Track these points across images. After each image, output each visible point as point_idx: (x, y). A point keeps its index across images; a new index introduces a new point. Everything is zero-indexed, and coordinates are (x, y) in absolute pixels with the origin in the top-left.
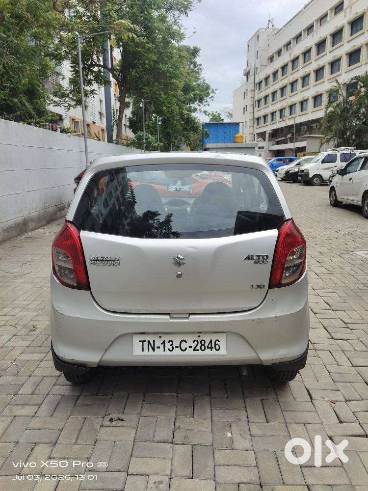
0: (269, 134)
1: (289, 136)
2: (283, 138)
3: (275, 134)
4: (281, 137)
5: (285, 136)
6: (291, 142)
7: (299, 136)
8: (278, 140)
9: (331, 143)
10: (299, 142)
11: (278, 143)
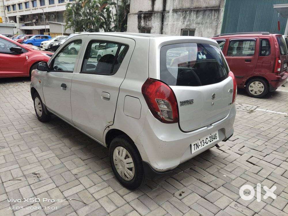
0: (19, 18)
1: (34, 21)
2: (30, 22)
3: (23, 18)
4: (28, 21)
5: (31, 21)
6: (36, 25)
7: (41, 21)
8: (26, 23)
9: (71, 28)
10: (42, 25)
11: (26, 25)
